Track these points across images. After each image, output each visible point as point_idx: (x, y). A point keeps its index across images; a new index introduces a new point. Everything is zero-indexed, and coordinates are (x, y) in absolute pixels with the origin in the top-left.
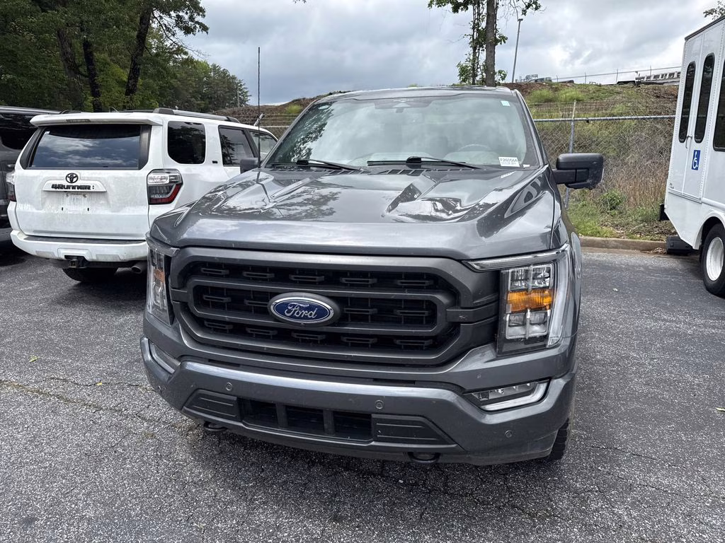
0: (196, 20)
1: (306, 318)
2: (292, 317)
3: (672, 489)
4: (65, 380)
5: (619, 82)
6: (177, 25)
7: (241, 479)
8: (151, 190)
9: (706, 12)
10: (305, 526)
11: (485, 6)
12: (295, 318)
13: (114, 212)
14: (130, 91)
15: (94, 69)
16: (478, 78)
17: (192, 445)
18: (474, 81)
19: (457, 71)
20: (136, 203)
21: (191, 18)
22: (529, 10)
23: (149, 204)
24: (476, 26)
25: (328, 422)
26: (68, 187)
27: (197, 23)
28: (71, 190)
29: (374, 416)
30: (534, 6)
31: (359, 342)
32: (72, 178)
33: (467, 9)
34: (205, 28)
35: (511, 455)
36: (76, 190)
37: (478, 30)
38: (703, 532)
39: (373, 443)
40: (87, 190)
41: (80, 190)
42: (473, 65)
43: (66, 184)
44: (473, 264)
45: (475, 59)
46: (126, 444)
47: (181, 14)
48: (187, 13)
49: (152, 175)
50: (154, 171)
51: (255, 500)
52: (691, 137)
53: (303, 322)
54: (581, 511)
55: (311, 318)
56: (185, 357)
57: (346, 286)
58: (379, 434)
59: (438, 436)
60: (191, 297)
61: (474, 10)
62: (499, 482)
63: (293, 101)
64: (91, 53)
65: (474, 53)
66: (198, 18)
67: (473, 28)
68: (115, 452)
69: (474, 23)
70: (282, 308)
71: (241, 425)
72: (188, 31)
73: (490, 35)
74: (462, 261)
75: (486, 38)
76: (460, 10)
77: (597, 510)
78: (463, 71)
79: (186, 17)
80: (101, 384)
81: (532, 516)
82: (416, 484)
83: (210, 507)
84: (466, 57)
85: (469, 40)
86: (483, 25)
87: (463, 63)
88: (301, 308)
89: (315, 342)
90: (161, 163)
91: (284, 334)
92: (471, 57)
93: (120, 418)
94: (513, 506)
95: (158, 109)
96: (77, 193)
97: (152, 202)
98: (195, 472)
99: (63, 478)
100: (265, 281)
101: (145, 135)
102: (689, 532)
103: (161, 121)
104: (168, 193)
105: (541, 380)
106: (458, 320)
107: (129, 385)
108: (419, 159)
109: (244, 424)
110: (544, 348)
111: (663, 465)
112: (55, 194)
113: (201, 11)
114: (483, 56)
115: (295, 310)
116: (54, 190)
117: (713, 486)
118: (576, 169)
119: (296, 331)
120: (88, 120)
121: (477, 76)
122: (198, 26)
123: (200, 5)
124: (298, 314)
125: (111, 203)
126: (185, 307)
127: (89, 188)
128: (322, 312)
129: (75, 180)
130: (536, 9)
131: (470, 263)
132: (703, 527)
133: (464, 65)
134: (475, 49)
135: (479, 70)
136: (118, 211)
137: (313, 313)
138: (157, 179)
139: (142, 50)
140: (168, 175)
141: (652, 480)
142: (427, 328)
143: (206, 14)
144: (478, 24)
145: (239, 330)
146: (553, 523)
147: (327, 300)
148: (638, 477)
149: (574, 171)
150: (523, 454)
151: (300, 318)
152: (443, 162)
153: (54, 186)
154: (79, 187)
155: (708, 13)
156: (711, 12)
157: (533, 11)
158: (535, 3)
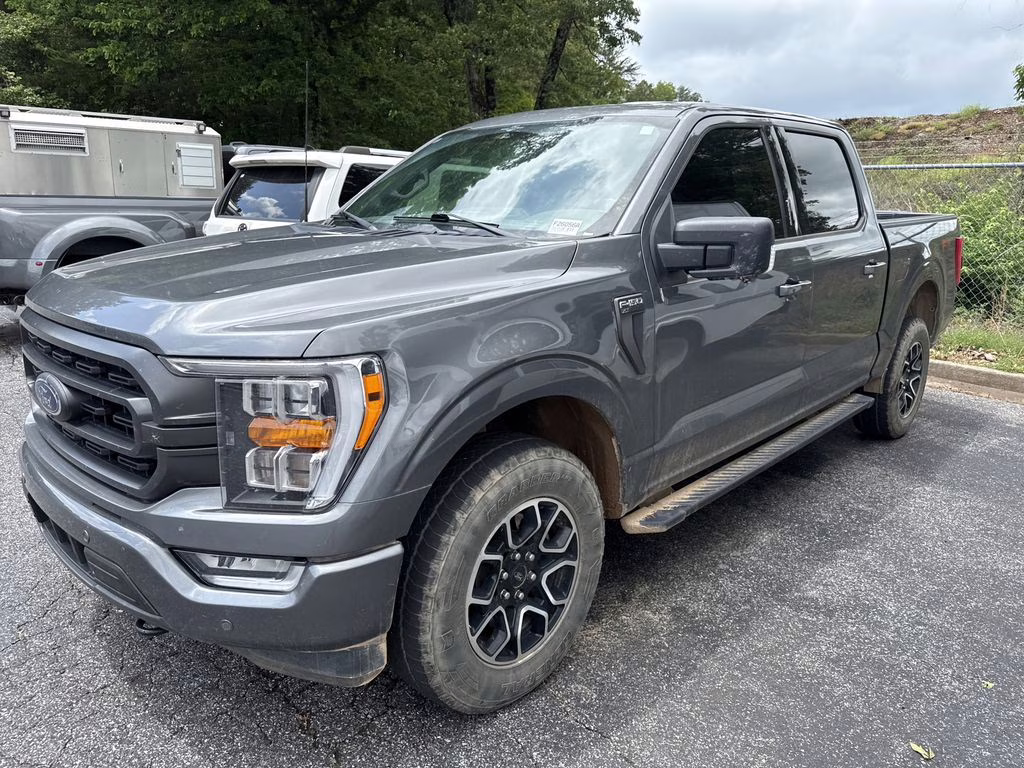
0: (625, 27)
15: (494, 100)
21: (620, 25)
27: (627, 30)
29: (85, 549)
31: (95, 451)
34: (636, 38)
44: (171, 362)
47: (607, 19)
59: (136, 598)
64: (493, 82)
66: (629, 25)
74: (158, 355)
79: (614, 24)
90: (324, 214)
101: (314, 180)
103: (338, 162)
105: (293, 560)
106: (152, 441)
108: (445, 217)
113: (633, 13)
118: (706, 245)
122: (627, 35)
123: (634, 6)
131: (168, 360)
137: (50, 402)
139: (554, 73)
143: (640, 17)
149: (702, 248)
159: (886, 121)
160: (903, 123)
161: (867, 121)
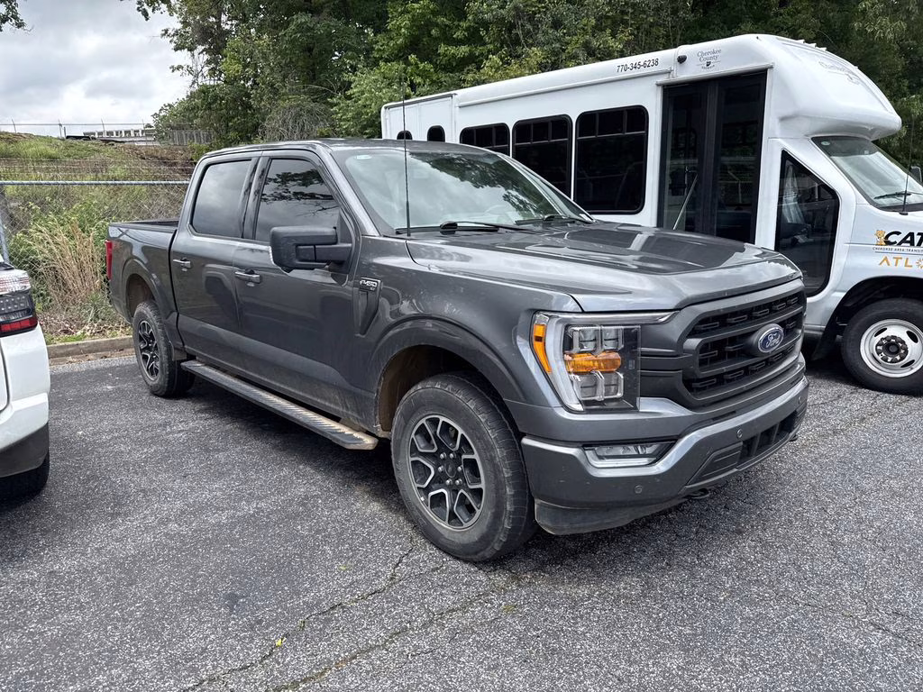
5: (68, 137)
56: (689, 429)
60: (697, 359)
71: (735, 470)
91: (748, 372)
115: (771, 341)
124: (772, 343)
145: (721, 380)
155: (174, 69)
156: (179, 67)
157: (14, 28)
158: (16, 18)
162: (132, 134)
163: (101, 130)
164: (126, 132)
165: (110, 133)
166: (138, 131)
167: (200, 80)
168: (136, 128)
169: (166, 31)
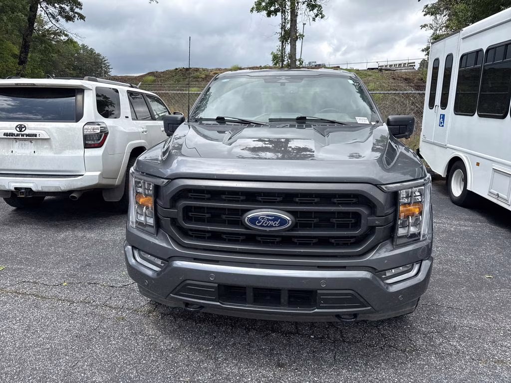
1: (271, 226)
2: (261, 226)
3: (479, 327)
4: (35, 283)
5: (368, 69)
6: (60, 14)
7: (202, 344)
8: (86, 137)
9: (422, 26)
10: (260, 372)
11: (289, 14)
12: (264, 226)
13: (57, 154)
14: (22, 62)
16: (285, 63)
17: (156, 323)
18: (282, 64)
19: (271, 57)
20: (73, 147)
21: (72, 10)
22: (317, 19)
23: (85, 147)
24: (283, 27)
25: (284, 298)
26: (18, 135)
27: (76, 13)
28: (20, 137)
29: (319, 291)
30: (320, 16)
31: (305, 242)
32: (21, 128)
33: (276, 15)
34: (82, 17)
35: (394, 312)
36: (25, 137)
37: (284, 30)
38: (505, 351)
39: (316, 310)
40: (34, 137)
41: (28, 137)
42: (282, 53)
43: (16, 132)
44: (383, 187)
45: (283, 49)
46: (105, 326)
47: (63, 6)
48: (67, 6)
49: (86, 127)
50: (88, 123)
51: (218, 358)
52: (438, 106)
53: (268, 229)
54: (432, 346)
55: (276, 227)
56: (173, 258)
57: (297, 204)
58: (322, 304)
59: (360, 302)
60: (181, 215)
61: (282, 16)
62: (375, 331)
63: (148, 74)
65: (283, 45)
66: (77, 10)
67: (282, 28)
68: (99, 333)
69: (282, 25)
70: (254, 220)
71: (219, 304)
72: (69, 18)
73: (293, 33)
74: (377, 185)
75: (290, 35)
76: (271, 16)
77: (440, 344)
78: (275, 58)
79: (68, 8)
80: (65, 284)
81: (404, 351)
82: (323, 337)
83: (187, 366)
84: (277, 48)
85: (279, 36)
86: (288, 26)
87: (275, 52)
88: (268, 220)
89: (273, 243)
90: (93, 117)
91: (251, 238)
92: (281, 48)
93: (92, 308)
94: (390, 346)
95: (87, 77)
96: (25, 140)
97: (87, 146)
98: (166, 342)
99: (66, 355)
100: (237, 202)
101: (79, 97)
102: (498, 352)
103: (91, 86)
104: (99, 140)
105: (417, 262)
106: (374, 225)
107: (90, 284)
108: (305, 118)
109: (220, 303)
110: (418, 240)
111: (467, 313)
112: (5, 140)
113: (79, 5)
114: (288, 48)
115: (264, 221)
116: (5, 137)
117: (500, 323)
119: (260, 236)
120: (34, 84)
121: (284, 61)
122: (76, 15)
124: (266, 223)
125: (54, 147)
126: (174, 221)
127: (36, 135)
128: (283, 222)
129: (23, 129)
130: (322, 18)
132: (504, 348)
133: (276, 53)
134: (283, 42)
135: (286, 57)
136: (61, 153)
137: (277, 223)
138: (90, 130)
139: (31, 31)
140: (99, 126)
141: (465, 322)
142: (354, 230)
143: (83, 7)
144: (285, 26)
145: (216, 237)
146: (418, 355)
147: (286, 213)
148: (457, 321)
149: (399, 127)
150: (401, 311)
151: (267, 226)
152: (322, 120)
153: (5, 134)
154: (27, 135)
155: (423, 27)
156: (425, 26)
157: (320, 19)
158: (321, 14)
159: (204, 70)
160: (211, 71)
161: (196, 69)
162: (402, 66)
163: (386, 64)
164: (399, 65)
165: (391, 66)
166: (406, 64)
167: (438, 32)
168: (404, 62)
169: (427, 6)
